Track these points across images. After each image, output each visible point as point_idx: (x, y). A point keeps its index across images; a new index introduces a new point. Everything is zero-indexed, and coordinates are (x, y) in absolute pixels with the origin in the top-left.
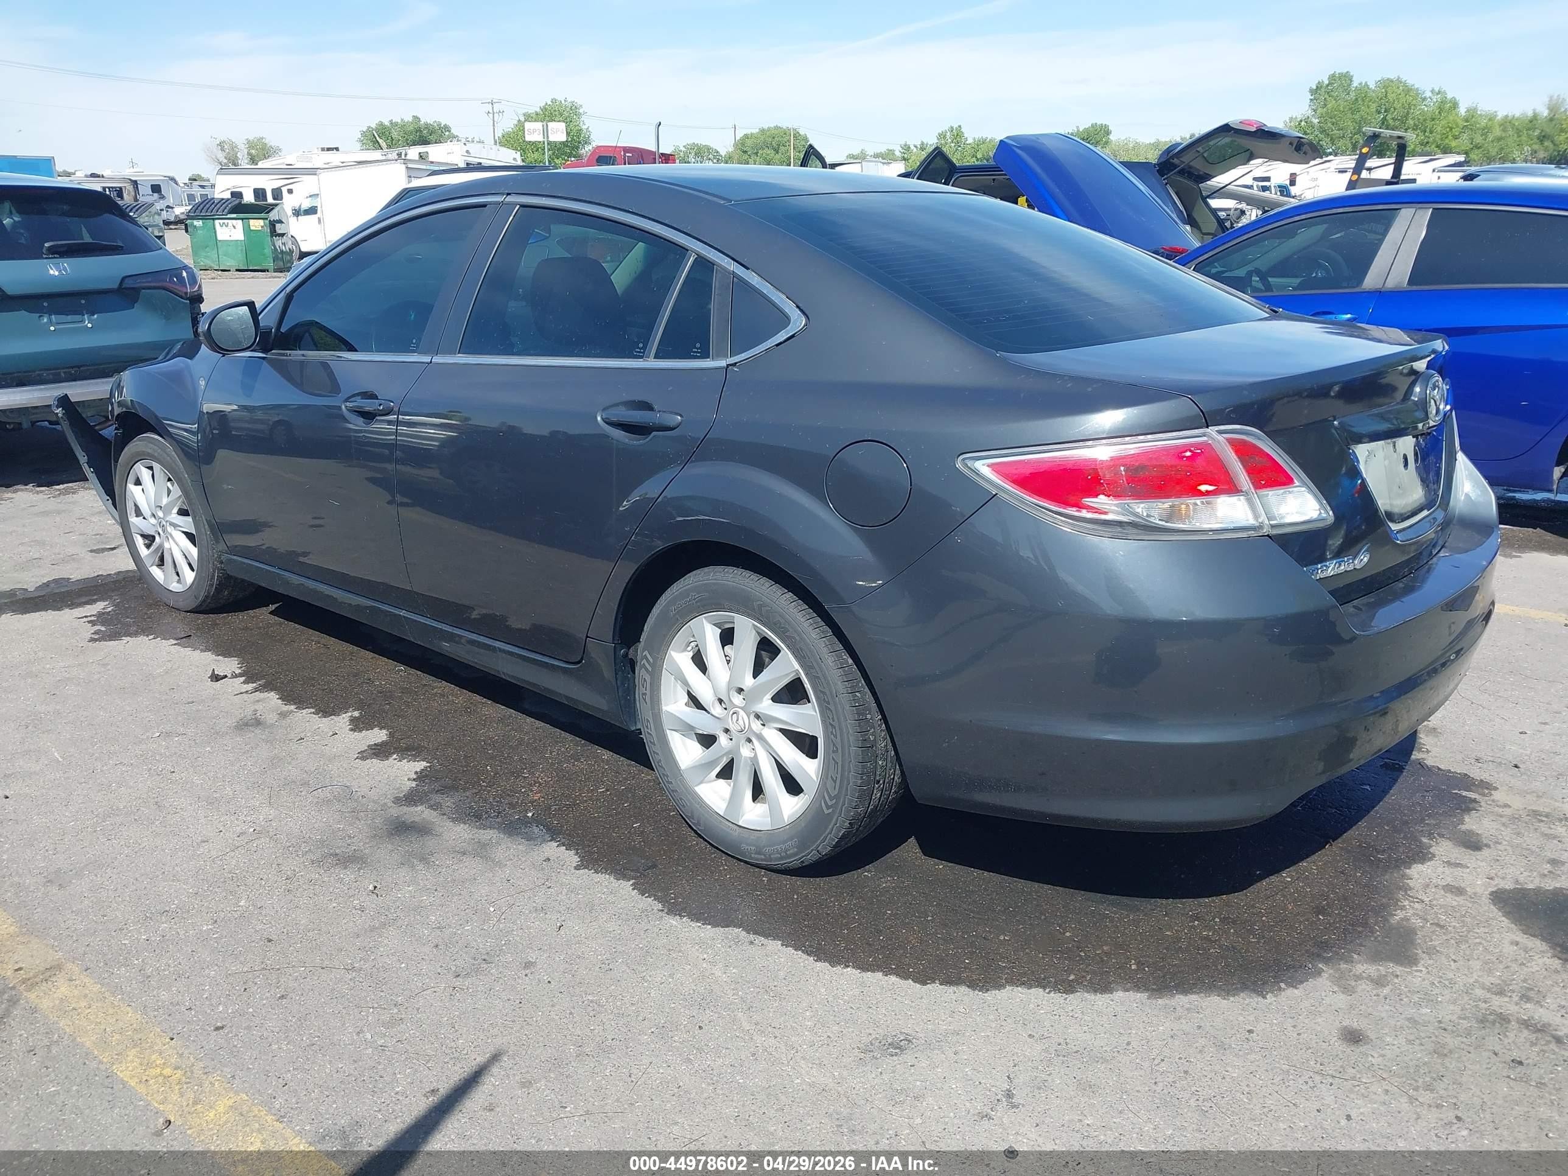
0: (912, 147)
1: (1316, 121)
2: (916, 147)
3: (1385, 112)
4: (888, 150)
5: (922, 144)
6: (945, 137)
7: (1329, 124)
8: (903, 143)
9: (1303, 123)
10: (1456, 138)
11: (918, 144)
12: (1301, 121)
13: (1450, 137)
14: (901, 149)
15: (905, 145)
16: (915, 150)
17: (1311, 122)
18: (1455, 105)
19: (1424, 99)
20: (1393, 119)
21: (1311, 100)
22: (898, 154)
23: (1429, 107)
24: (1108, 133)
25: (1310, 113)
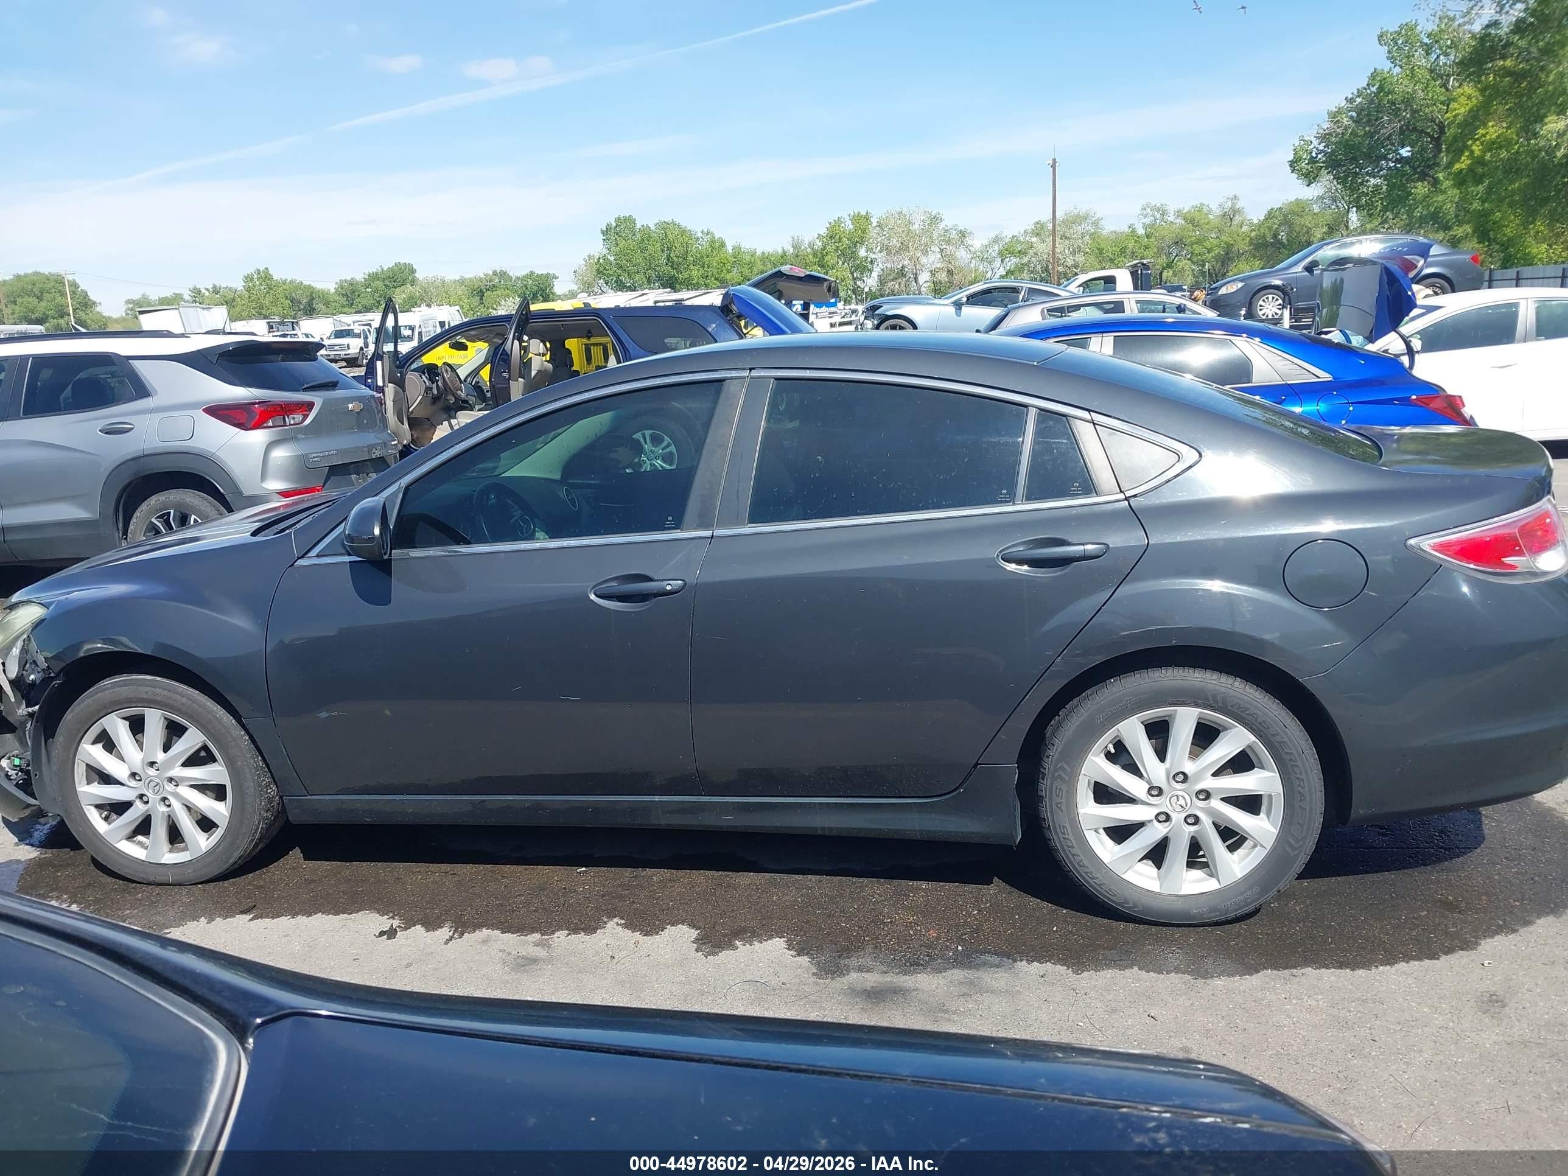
0: (203, 291)
1: (612, 258)
2: (207, 290)
3: (668, 250)
4: (174, 294)
5: (215, 287)
6: (252, 279)
7: (624, 262)
8: (192, 287)
9: (601, 261)
10: (729, 271)
11: (210, 287)
12: (599, 258)
13: (724, 271)
14: (190, 293)
15: (195, 288)
16: (207, 294)
17: (608, 259)
18: (723, 245)
19: (698, 239)
20: (676, 256)
21: (604, 239)
22: (187, 297)
23: (703, 246)
24: (413, 271)
25: (605, 251)
